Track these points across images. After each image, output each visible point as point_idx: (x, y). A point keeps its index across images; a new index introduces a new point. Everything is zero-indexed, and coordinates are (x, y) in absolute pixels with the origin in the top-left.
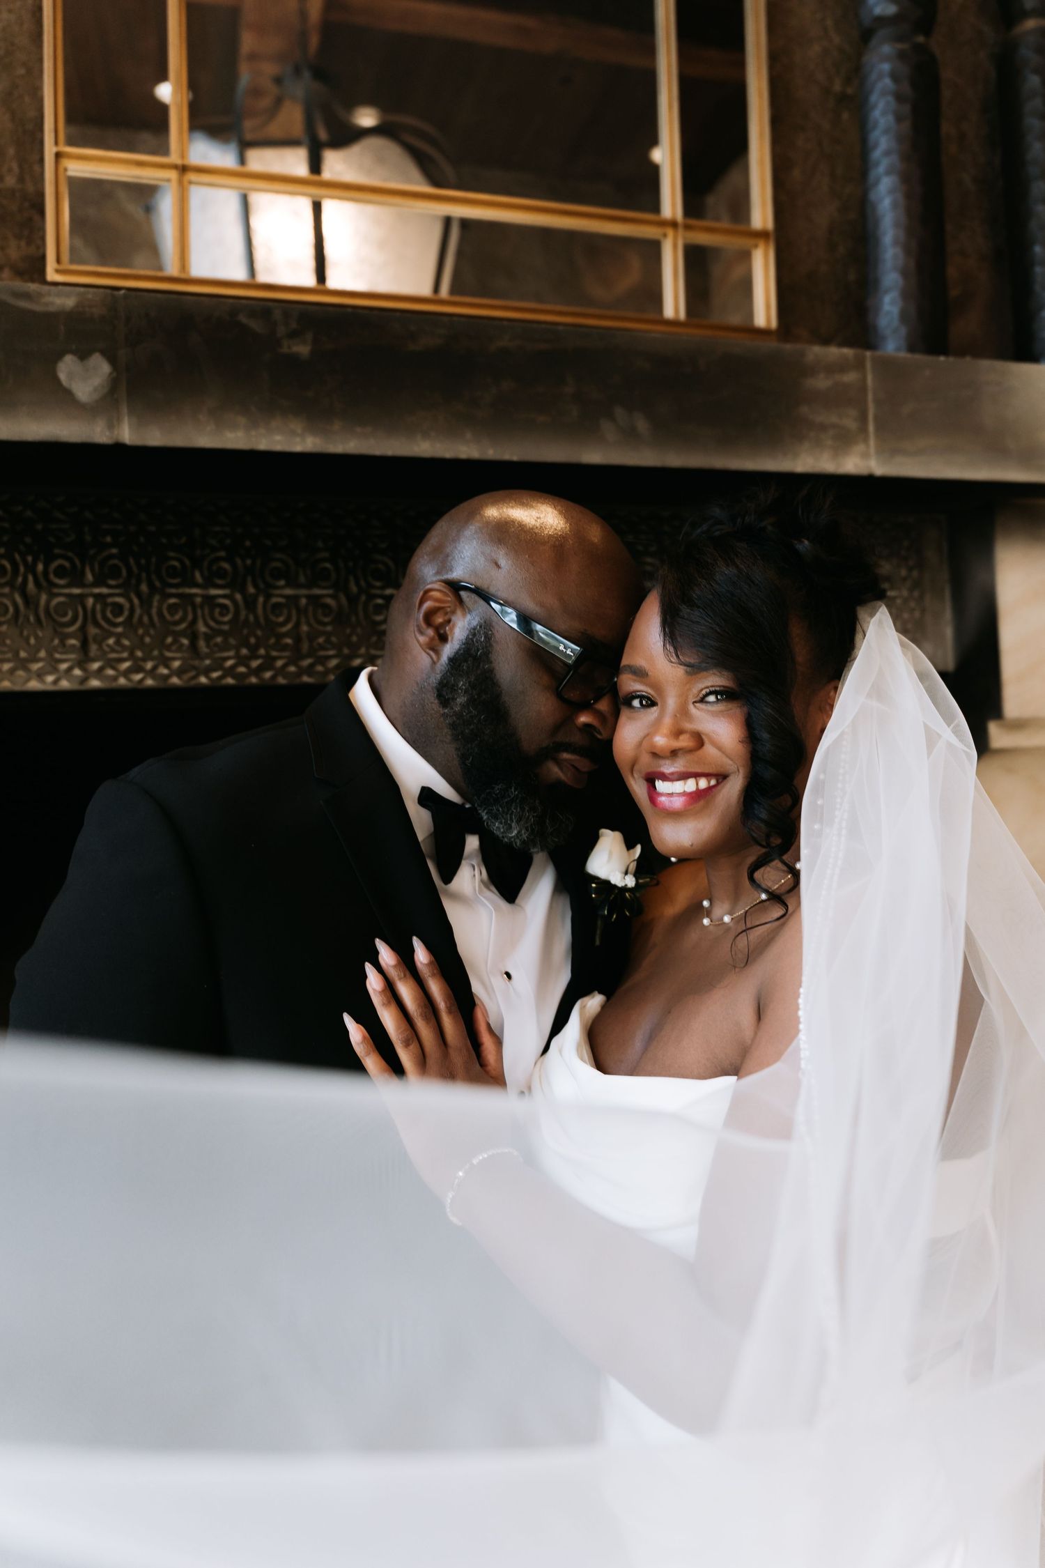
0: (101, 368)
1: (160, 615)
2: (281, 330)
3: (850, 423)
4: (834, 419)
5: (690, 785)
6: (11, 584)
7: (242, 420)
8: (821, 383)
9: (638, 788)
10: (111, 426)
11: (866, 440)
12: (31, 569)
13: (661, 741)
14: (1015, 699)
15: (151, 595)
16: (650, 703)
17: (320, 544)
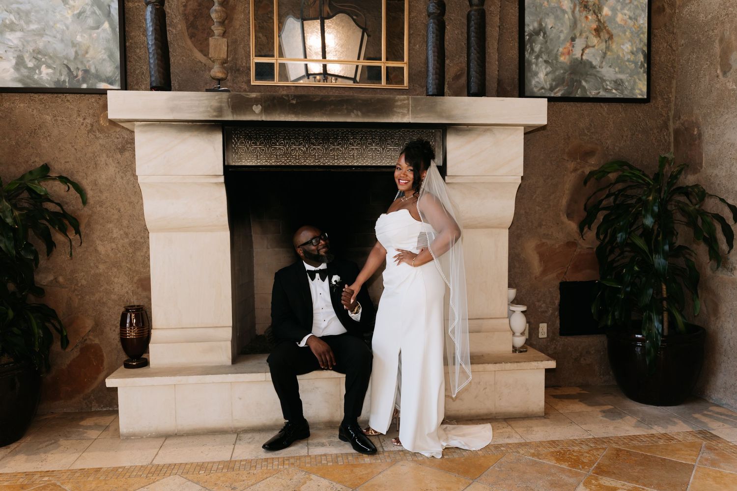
0: (260, 107)
1: (271, 151)
2: (291, 98)
3: (406, 112)
4: (402, 111)
5: (405, 182)
6: (244, 145)
7: (283, 115)
8: (399, 103)
9: (397, 181)
10: (261, 117)
11: (409, 115)
12: (248, 142)
13: (402, 175)
14: (449, 171)
15: (269, 148)
16: (400, 169)
17: (301, 137)
